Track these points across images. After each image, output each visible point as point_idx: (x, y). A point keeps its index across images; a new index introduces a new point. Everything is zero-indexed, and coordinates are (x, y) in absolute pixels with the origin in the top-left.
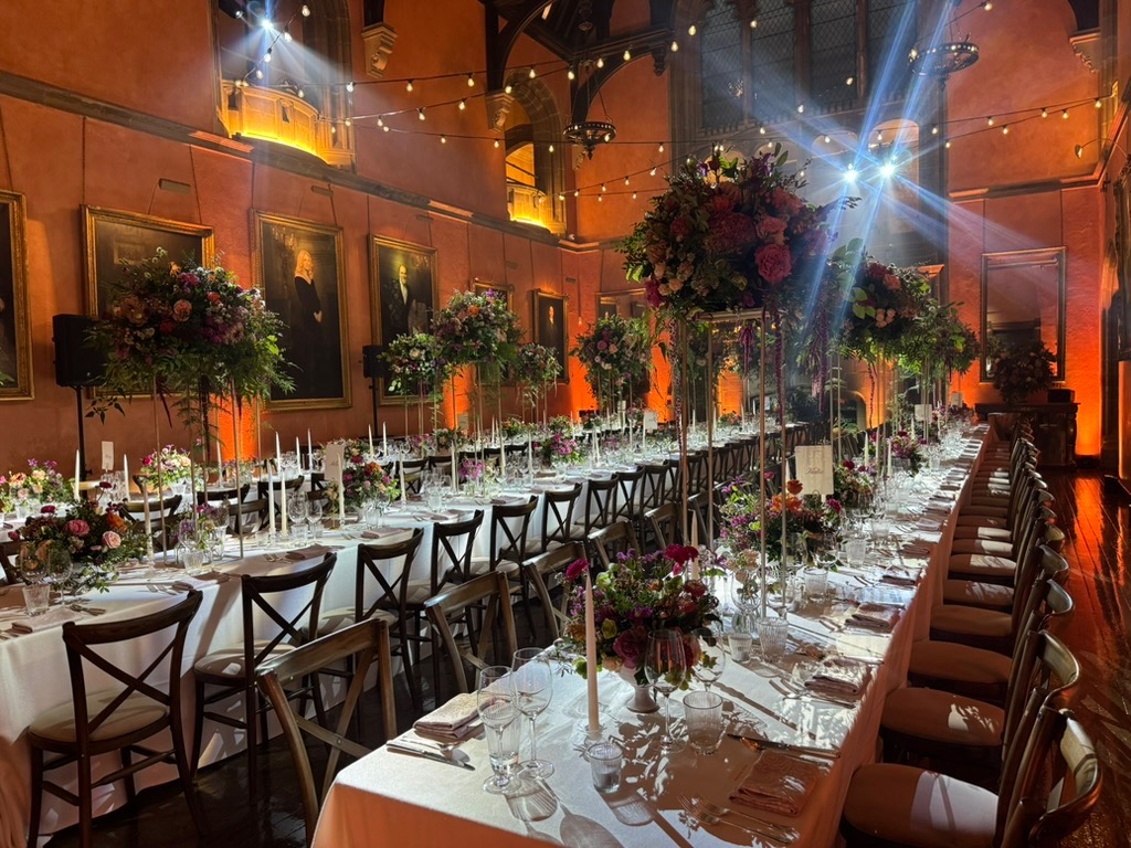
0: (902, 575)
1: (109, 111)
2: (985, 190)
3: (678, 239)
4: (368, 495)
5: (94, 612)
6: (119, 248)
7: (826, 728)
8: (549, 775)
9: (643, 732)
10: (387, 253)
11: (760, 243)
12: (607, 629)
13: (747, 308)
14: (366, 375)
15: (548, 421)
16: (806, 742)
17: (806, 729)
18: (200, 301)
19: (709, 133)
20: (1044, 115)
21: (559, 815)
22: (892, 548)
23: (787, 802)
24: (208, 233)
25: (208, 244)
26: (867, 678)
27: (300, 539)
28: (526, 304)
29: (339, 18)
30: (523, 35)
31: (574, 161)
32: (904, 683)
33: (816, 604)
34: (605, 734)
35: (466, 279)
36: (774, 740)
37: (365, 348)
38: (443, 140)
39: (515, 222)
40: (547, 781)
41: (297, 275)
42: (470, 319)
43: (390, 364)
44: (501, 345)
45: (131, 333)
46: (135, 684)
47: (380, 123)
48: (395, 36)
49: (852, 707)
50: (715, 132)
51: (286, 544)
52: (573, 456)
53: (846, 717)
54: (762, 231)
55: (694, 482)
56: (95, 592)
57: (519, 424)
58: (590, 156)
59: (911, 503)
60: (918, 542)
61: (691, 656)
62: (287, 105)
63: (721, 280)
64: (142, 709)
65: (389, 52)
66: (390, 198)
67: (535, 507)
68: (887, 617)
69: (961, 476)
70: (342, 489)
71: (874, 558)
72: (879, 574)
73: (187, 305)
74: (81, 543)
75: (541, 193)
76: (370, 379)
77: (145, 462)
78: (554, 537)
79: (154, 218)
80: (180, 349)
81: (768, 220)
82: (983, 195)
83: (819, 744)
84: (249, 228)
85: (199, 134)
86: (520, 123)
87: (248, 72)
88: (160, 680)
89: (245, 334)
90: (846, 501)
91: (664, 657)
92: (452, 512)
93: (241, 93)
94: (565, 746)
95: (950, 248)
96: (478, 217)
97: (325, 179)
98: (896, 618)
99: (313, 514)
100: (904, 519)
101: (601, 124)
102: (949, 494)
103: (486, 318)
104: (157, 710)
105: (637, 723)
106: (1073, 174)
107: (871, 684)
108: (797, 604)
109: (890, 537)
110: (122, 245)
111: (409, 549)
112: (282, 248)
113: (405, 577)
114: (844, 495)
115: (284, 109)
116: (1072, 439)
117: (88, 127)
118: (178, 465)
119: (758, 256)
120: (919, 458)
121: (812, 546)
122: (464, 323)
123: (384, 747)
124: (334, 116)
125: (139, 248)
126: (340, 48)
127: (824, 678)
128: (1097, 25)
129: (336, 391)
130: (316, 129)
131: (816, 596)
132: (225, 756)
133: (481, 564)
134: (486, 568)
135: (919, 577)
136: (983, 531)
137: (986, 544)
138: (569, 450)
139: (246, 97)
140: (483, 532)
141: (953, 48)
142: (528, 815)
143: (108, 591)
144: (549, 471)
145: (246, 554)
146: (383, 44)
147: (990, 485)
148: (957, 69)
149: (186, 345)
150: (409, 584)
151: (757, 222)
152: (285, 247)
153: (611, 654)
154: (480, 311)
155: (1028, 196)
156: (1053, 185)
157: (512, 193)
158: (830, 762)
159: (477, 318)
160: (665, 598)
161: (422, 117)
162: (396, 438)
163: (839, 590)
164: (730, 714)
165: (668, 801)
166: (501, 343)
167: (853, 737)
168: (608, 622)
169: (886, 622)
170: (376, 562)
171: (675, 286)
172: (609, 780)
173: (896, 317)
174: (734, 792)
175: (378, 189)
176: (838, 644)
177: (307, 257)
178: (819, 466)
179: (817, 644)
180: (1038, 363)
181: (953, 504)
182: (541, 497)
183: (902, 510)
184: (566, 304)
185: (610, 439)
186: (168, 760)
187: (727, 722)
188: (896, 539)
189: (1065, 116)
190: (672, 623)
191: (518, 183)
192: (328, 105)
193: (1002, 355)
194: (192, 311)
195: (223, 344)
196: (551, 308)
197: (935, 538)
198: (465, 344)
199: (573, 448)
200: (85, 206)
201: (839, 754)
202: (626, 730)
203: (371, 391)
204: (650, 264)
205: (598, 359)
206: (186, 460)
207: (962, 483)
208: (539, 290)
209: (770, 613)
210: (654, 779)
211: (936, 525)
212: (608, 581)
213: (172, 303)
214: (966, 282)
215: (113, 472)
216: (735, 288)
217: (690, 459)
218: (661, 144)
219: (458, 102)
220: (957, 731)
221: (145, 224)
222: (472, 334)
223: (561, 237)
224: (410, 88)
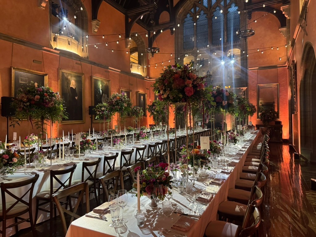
0: (226, 171)
1: (20, 41)
2: (258, 68)
3: (166, 84)
4: (87, 148)
5: (9, 180)
6: (21, 79)
7: (199, 210)
8: (127, 222)
9: (152, 212)
10: (96, 81)
11: (186, 86)
12: (143, 185)
13: (183, 102)
14: (89, 114)
15: (140, 128)
16: (193, 214)
17: (194, 211)
18: (42, 96)
19: (185, 51)
20: (272, 49)
21: (128, 232)
22: (226, 164)
23: (185, 228)
24: (46, 75)
25: (46, 78)
26: (212, 198)
27: (67, 160)
28: (135, 95)
29: (85, 18)
30: (135, 23)
31: (149, 57)
32: (226, 200)
33: (203, 179)
34: (143, 212)
35: (118, 88)
36: (185, 213)
37: (89, 107)
38: (113, 51)
39: (132, 73)
40: (126, 224)
41: (71, 86)
42: (117, 100)
43: (96, 111)
44: (125, 107)
45: (23, 104)
46: (19, 200)
47: (95, 46)
48: (100, 23)
49: (206, 205)
50: (187, 50)
51: (63, 161)
52: (145, 138)
53: (204, 208)
54: (186, 83)
55: (179, 145)
56: (9, 174)
57: (132, 128)
58: (153, 56)
59: (234, 152)
60: (233, 162)
61: (164, 192)
62: (70, 40)
63: (177, 95)
64: (21, 207)
65: (98, 27)
66: (98, 66)
67: (133, 152)
68: (220, 182)
69: (248, 145)
70: (80, 146)
71: (221, 167)
72: (221, 170)
73: (39, 97)
74: (6, 161)
75: (140, 65)
76: (91, 115)
77: (26, 138)
78: (138, 160)
79: (32, 71)
80: (36, 108)
81: (188, 80)
82: (257, 69)
83: (196, 214)
84: (58, 73)
85: (45, 48)
86: (134, 46)
87: (59, 31)
88: (26, 199)
89: (54, 105)
90: (214, 151)
91: (157, 192)
92: (110, 153)
93: (57, 37)
94: (132, 215)
95: (249, 83)
96: (122, 72)
97: (80, 61)
98: (223, 182)
99: (71, 153)
100: (230, 156)
101: (156, 48)
102: (244, 149)
103: (122, 100)
104: (25, 207)
105: (151, 209)
106: (280, 64)
107: (213, 199)
108: (198, 178)
109: (225, 161)
110: (22, 78)
111: (97, 163)
112: (67, 79)
113: (96, 171)
114: (213, 150)
115: (69, 42)
116: (281, 134)
117: (14, 45)
118: (35, 139)
119: (185, 89)
120: (236, 140)
121: (202, 163)
122: (115, 101)
123: (85, 216)
124: (83, 44)
125: (27, 79)
126: (85, 26)
127: (200, 198)
128: (286, 26)
129: (81, 119)
130: (78, 47)
131: (203, 177)
132: (44, 221)
133: (117, 168)
134: (119, 169)
135: (231, 172)
136: (253, 160)
137: (253, 163)
138: (144, 136)
139: (59, 38)
140: (118, 159)
141: (248, 31)
142: (120, 232)
143: (13, 174)
144: (138, 142)
145: (52, 164)
146: (97, 25)
147: (257, 147)
148: (249, 36)
149: (38, 107)
150: (97, 173)
151: (185, 81)
152: (68, 79)
153: (145, 191)
154: (120, 98)
155: (269, 69)
156: (275, 67)
157: (132, 65)
158: (198, 219)
159: (119, 100)
160: (159, 177)
161: (107, 45)
162: (97, 132)
163: (210, 175)
164: (175, 207)
165: (155, 229)
166: (126, 107)
167: (205, 213)
168: (144, 183)
169: (220, 184)
170: (88, 167)
171: (165, 96)
172: (141, 223)
173: (228, 103)
174: (172, 226)
175: (94, 64)
176: (206, 189)
177: (74, 82)
178: (206, 142)
179: (201, 189)
180: (272, 114)
181: (244, 152)
182: (135, 149)
183: (231, 154)
184: (146, 95)
185: (156, 133)
186: (28, 221)
187: (174, 209)
188: (227, 161)
189: (278, 49)
190: (160, 183)
191: (133, 62)
192: (81, 41)
193: (263, 112)
194: (40, 98)
195: (48, 107)
196: (142, 96)
197: (237, 161)
198: (115, 107)
199: (145, 135)
200: (12, 67)
201: (200, 217)
202: (148, 211)
203: (91, 118)
204: (159, 90)
205: (153, 111)
206: (37, 137)
207: (248, 147)
208: (139, 91)
209: (189, 181)
210: (153, 223)
211: (238, 158)
212: (145, 172)
213: (34, 96)
214: (253, 92)
215: (16, 141)
216: (179, 98)
217: (177, 139)
218: (171, 54)
219: (117, 41)
220: (237, 212)
221: (28, 72)
222: (118, 104)
223: (145, 77)
224: (103, 37)
